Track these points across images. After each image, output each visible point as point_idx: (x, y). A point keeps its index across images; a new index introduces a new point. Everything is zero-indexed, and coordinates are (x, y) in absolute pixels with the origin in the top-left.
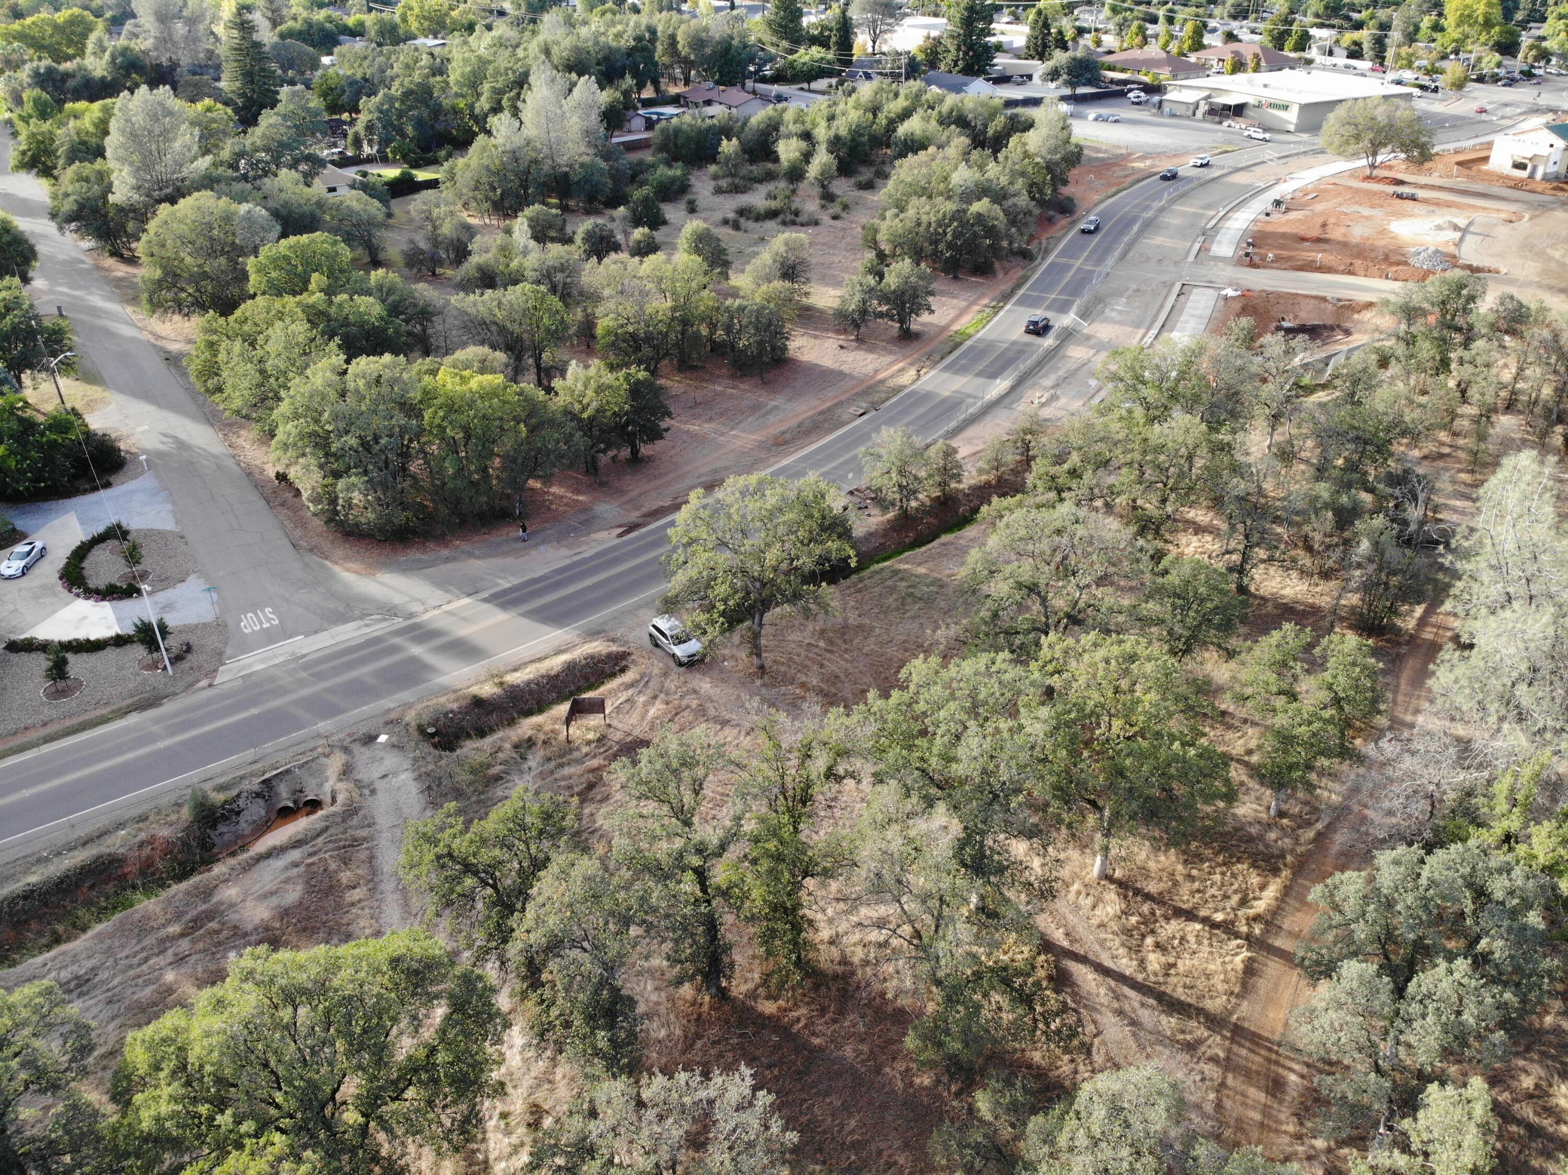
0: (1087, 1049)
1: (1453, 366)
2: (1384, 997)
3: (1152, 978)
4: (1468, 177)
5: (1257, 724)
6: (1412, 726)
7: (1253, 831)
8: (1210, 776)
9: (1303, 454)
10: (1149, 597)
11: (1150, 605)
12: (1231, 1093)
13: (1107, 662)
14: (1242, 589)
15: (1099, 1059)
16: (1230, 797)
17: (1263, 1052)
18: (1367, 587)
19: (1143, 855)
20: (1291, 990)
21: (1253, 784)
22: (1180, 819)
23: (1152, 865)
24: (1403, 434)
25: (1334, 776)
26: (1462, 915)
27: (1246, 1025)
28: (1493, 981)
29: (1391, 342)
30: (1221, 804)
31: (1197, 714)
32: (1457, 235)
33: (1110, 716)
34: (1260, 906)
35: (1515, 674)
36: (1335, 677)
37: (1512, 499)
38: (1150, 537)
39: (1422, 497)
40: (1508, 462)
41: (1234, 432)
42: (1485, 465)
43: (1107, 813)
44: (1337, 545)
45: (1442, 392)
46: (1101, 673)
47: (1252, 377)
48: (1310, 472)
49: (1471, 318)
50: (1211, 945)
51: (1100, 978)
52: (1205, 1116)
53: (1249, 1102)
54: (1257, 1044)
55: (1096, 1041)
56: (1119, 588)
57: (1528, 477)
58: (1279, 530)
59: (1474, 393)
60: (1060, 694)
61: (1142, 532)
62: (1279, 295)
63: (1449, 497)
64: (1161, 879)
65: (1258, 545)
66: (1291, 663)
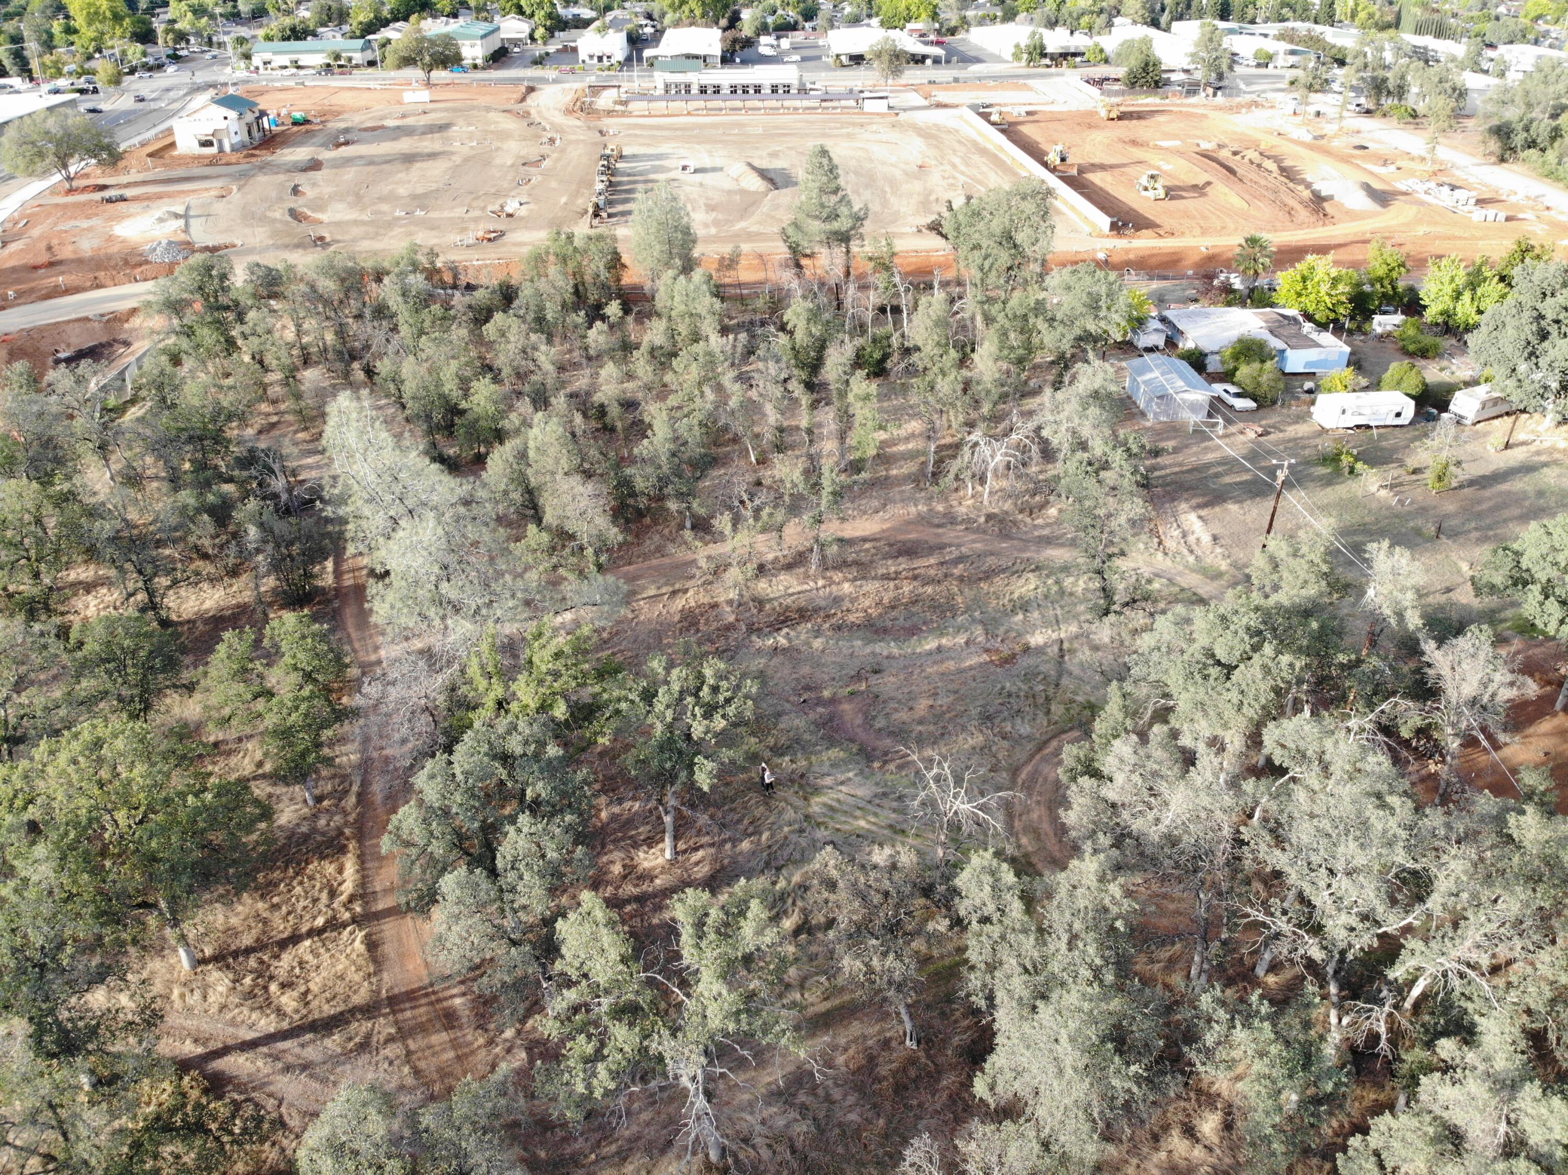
0: (280, 1123)
1: (240, 342)
2: (485, 885)
3: (296, 1017)
4: (164, 165)
5: (252, 736)
6: (379, 662)
7: (304, 829)
8: (237, 807)
9: (148, 472)
10: (78, 677)
11: (84, 683)
12: (420, 1054)
13: (75, 762)
14: (165, 623)
15: (294, 1122)
16: (267, 813)
17: (423, 1001)
18: (276, 567)
19: (221, 918)
20: (413, 935)
21: (280, 790)
22: (234, 862)
23: (234, 921)
24: (230, 418)
25: (342, 740)
26: (502, 783)
27: (396, 991)
28: (552, 815)
29: (172, 340)
30: (263, 825)
31: (192, 760)
32: (181, 222)
33: (110, 812)
34: (348, 887)
35: (433, 578)
36: (294, 657)
37: (351, 439)
38: (43, 617)
39: (276, 467)
40: (332, 408)
41: (68, 478)
42: (313, 419)
43: (163, 904)
44: (228, 542)
45: (243, 369)
46: (75, 777)
47: (57, 417)
48: (165, 486)
49: (233, 295)
50: (328, 950)
51: (250, 1055)
52: (411, 1090)
53: (438, 1048)
54: (415, 999)
55: (283, 1110)
56: (41, 684)
57: (354, 415)
58: (167, 552)
59: (269, 359)
60: (46, 823)
61: (32, 615)
62: (41, 330)
63: (299, 458)
64: (250, 927)
65: (155, 575)
66: (250, 666)
